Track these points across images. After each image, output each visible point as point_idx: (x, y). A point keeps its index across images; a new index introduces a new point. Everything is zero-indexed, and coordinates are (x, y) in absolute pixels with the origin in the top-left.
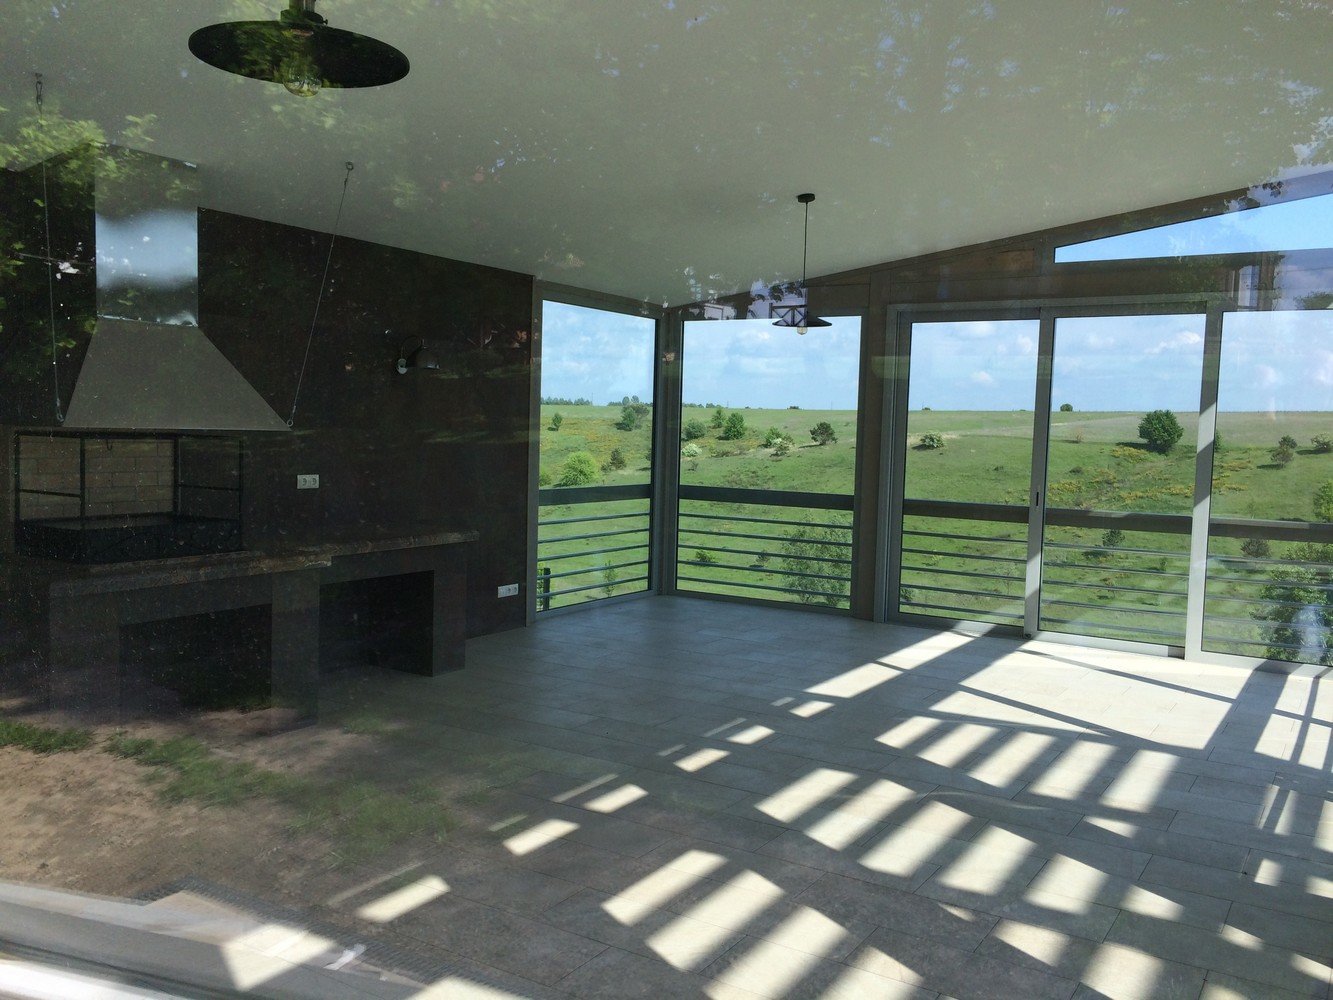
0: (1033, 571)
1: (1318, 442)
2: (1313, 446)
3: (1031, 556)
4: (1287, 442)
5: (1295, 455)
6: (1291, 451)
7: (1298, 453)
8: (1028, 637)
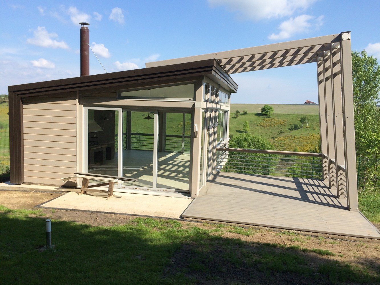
0: (183, 144)
1: (244, 112)
2: (243, 113)
3: (183, 142)
4: (238, 112)
5: (239, 115)
6: (238, 114)
7: (240, 114)
8: (183, 153)
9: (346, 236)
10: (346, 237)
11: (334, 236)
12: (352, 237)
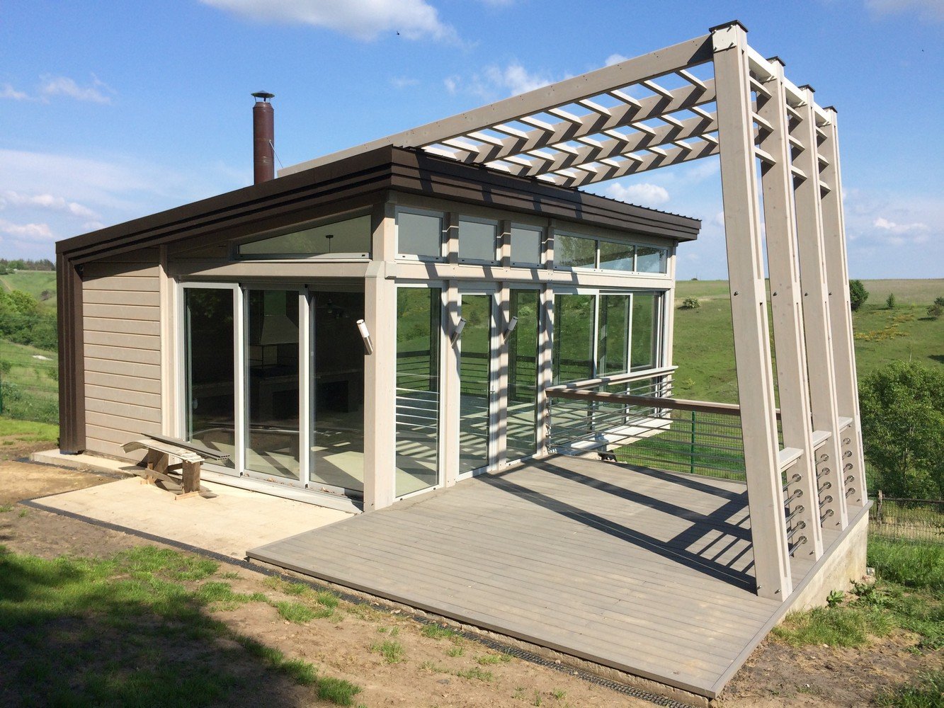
4: (940, 301)
6: (941, 308)
9: (602, 665)
10: (603, 668)
11: (570, 659)
12: (620, 671)
